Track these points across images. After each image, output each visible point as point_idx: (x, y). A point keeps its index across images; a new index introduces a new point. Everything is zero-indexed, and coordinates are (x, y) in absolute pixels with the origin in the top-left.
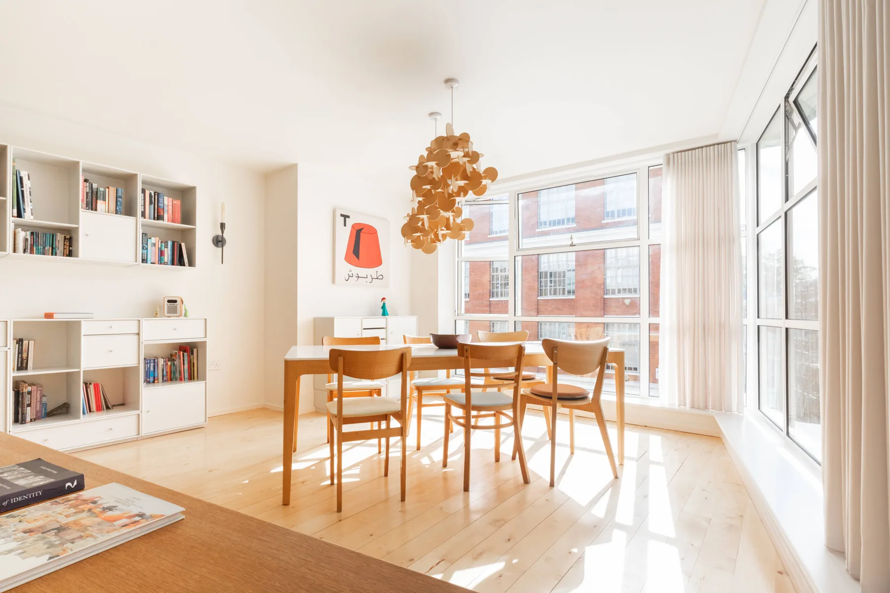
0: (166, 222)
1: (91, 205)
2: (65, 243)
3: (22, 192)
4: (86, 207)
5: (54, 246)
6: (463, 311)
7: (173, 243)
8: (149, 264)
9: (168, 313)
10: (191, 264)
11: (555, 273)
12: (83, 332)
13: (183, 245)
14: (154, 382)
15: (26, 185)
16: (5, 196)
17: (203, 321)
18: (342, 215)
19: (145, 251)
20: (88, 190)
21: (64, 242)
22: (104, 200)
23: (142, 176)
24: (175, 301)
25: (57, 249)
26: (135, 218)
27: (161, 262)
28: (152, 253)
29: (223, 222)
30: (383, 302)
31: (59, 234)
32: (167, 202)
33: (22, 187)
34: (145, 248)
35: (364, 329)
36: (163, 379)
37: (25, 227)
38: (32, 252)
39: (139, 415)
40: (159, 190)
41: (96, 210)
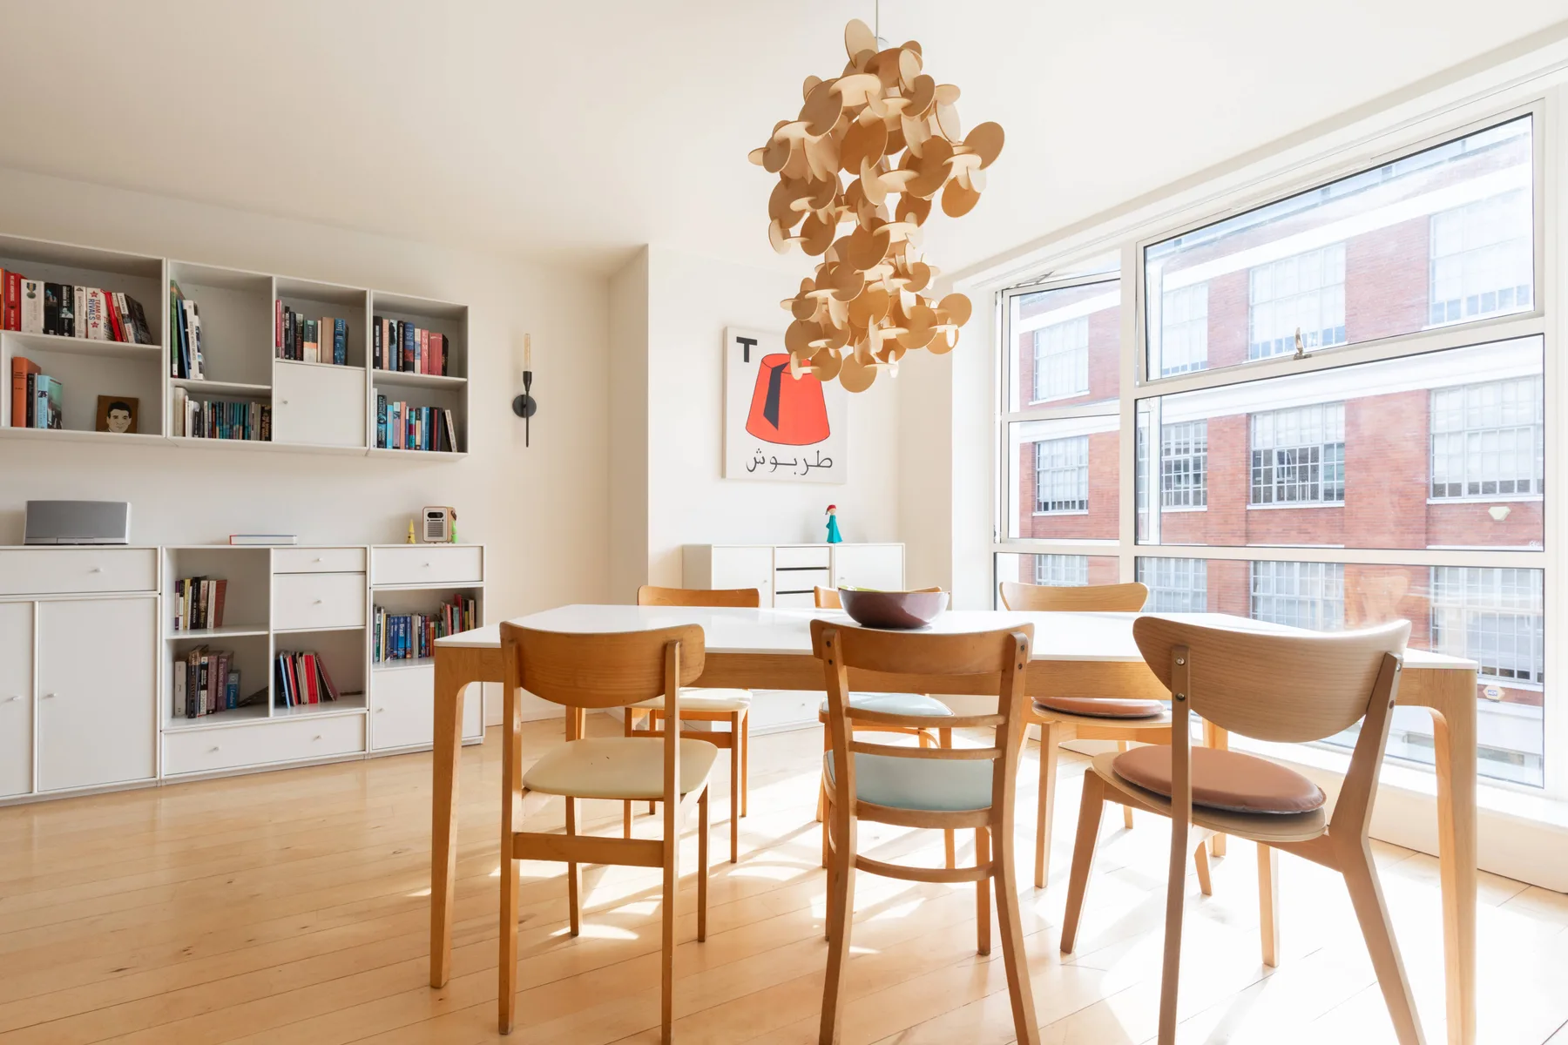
0: (417, 374)
1: (294, 351)
2: (264, 419)
3: (186, 334)
4: (286, 354)
5: (246, 424)
6: (1015, 532)
7: (432, 410)
8: (389, 450)
9: (429, 536)
10: (462, 447)
11: (1292, 452)
12: (273, 568)
13: (448, 414)
14: (405, 657)
15: (191, 323)
16: (160, 343)
17: (477, 551)
18: (740, 340)
19: (382, 427)
20: (288, 325)
21: (262, 416)
22: (315, 340)
23: (375, 294)
24: (441, 515)
25: (250, 428)
26: (363, 369)
27: (410, 444)
28: (395, 430)
29: (528, 370)
30: (829, 514)
31: (253, 403)
32: (419, 336)
33: (186, 326)
34: (382, 422)
35: (778, 569)
36: (420, 653)
37: (193, 393)
38: (212, 435)
39: (365, 715)
40: (405, 318)
41: (302, 359)
